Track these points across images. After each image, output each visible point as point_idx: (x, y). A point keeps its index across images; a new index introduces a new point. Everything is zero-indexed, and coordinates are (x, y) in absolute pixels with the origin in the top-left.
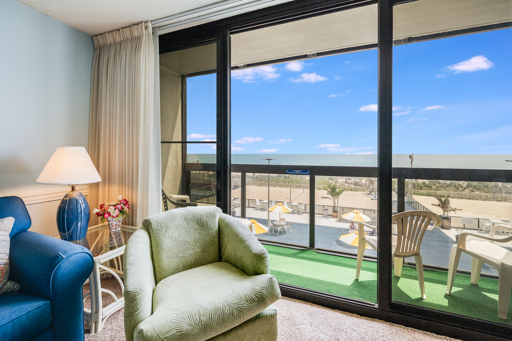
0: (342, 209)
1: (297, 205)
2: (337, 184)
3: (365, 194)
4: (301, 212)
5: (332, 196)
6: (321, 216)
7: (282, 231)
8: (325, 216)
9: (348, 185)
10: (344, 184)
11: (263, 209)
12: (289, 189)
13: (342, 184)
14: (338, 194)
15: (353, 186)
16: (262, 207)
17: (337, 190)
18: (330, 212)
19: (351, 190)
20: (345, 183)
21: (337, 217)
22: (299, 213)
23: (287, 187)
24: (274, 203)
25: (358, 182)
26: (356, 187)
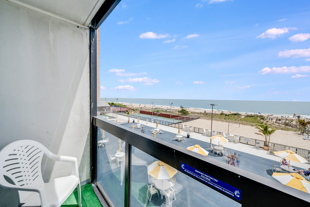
0: (273, 145)
1: (233, 137)
2: (268, 123)
3: (296, 134)
4: (236, 141)
5: (264, 133)
6: (254, 147)
7: (220, 154)
8: (257, 148)
9: (278, 124)
10: (274, 123)
11: (208, 136)
12: (227, 124)
13: (273, 124)
14: (270, 133)
15: (283, 126)
16: (207, 134)
17: (269, 129)
18: (262, 145)
19: (282, 129)
20: (276, 122)
21: (268, 150)
22: (234, 142)
23: (226, 122)
24: (215, 133)
25: (288, 123)
26: (286, 126)
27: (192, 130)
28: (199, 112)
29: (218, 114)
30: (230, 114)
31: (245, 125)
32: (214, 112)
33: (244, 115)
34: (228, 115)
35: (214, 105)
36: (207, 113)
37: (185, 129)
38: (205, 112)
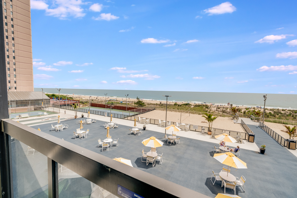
0: (214, 130)
1: (185, 125)
2: (211, 111)
3: (230, 119)
4: (187, 130)
5: (209, 121)
6: (201, 133)
7: (174, 142)
8: (203, 133)
9: (217, 112)
10: (215, 111)
11: (163, 126)
12: (180, 113)
13: (214, 112)
14: (212, 120)
15: (221, 113)
16: (163, 125)
17: (213, 117)
18: (206, 131)
19: (220, 116)
20: (216, 110)
21: (211, 135)
22: (185, 130)
24: (170, 123)
25: (225, 110)
26: (223, 113)
27: (149, 122)
28: (155, 103)
29: (172, 104)
30: (182, 105)
31: (194, 114)
32: (168, 103)
33: (193, 104)
34: (181, 106)
35: (168, 96)
36: (162, 104)
37: (141, 121)
38: (161, 103)
